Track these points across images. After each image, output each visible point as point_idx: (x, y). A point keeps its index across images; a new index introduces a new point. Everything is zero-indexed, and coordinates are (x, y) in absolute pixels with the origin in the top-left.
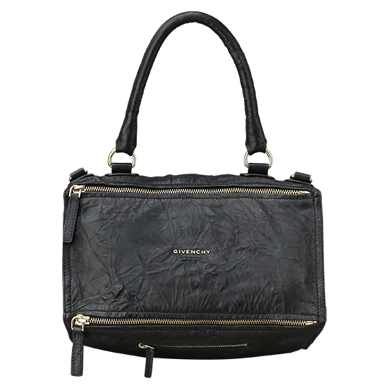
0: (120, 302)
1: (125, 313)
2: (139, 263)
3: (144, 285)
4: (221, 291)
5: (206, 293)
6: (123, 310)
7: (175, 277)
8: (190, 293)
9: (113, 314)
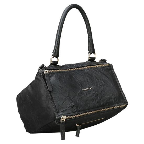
0: (74, 109)
1: (76, 113)
2: (75, 95)
3: (79, 102)
4: (101, 100)
5: (97, 101)
6: (76, 112)
7: (87, 98)
8: (92, 102)
9: (73, 114)
